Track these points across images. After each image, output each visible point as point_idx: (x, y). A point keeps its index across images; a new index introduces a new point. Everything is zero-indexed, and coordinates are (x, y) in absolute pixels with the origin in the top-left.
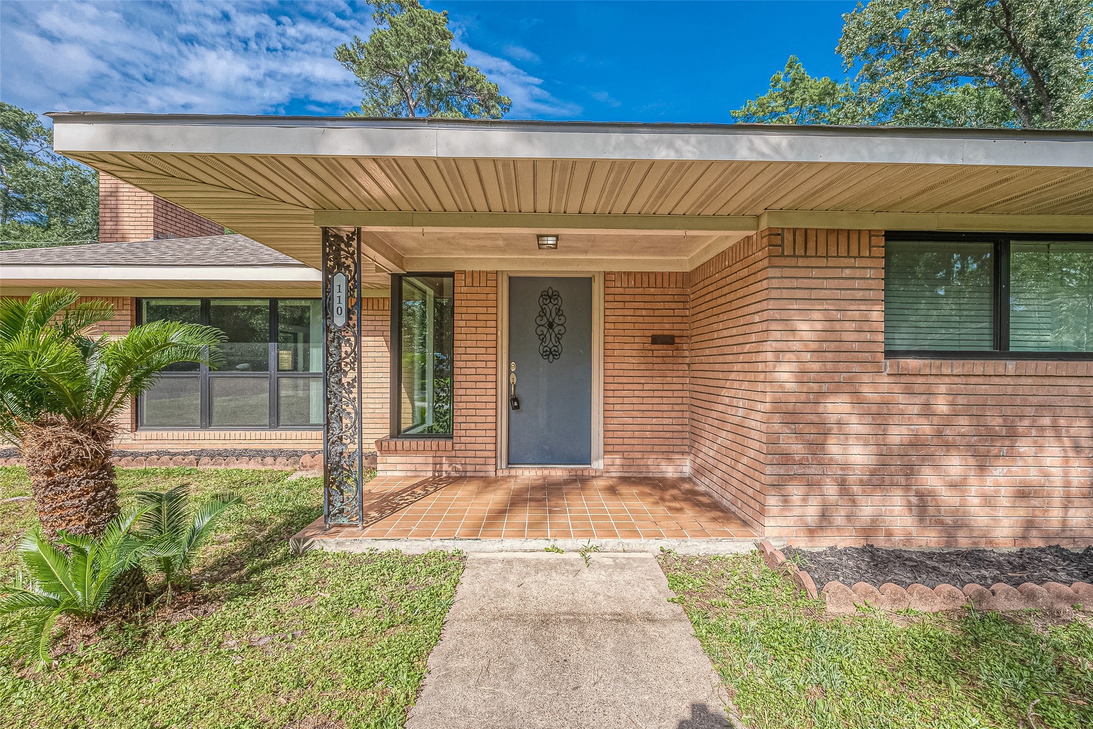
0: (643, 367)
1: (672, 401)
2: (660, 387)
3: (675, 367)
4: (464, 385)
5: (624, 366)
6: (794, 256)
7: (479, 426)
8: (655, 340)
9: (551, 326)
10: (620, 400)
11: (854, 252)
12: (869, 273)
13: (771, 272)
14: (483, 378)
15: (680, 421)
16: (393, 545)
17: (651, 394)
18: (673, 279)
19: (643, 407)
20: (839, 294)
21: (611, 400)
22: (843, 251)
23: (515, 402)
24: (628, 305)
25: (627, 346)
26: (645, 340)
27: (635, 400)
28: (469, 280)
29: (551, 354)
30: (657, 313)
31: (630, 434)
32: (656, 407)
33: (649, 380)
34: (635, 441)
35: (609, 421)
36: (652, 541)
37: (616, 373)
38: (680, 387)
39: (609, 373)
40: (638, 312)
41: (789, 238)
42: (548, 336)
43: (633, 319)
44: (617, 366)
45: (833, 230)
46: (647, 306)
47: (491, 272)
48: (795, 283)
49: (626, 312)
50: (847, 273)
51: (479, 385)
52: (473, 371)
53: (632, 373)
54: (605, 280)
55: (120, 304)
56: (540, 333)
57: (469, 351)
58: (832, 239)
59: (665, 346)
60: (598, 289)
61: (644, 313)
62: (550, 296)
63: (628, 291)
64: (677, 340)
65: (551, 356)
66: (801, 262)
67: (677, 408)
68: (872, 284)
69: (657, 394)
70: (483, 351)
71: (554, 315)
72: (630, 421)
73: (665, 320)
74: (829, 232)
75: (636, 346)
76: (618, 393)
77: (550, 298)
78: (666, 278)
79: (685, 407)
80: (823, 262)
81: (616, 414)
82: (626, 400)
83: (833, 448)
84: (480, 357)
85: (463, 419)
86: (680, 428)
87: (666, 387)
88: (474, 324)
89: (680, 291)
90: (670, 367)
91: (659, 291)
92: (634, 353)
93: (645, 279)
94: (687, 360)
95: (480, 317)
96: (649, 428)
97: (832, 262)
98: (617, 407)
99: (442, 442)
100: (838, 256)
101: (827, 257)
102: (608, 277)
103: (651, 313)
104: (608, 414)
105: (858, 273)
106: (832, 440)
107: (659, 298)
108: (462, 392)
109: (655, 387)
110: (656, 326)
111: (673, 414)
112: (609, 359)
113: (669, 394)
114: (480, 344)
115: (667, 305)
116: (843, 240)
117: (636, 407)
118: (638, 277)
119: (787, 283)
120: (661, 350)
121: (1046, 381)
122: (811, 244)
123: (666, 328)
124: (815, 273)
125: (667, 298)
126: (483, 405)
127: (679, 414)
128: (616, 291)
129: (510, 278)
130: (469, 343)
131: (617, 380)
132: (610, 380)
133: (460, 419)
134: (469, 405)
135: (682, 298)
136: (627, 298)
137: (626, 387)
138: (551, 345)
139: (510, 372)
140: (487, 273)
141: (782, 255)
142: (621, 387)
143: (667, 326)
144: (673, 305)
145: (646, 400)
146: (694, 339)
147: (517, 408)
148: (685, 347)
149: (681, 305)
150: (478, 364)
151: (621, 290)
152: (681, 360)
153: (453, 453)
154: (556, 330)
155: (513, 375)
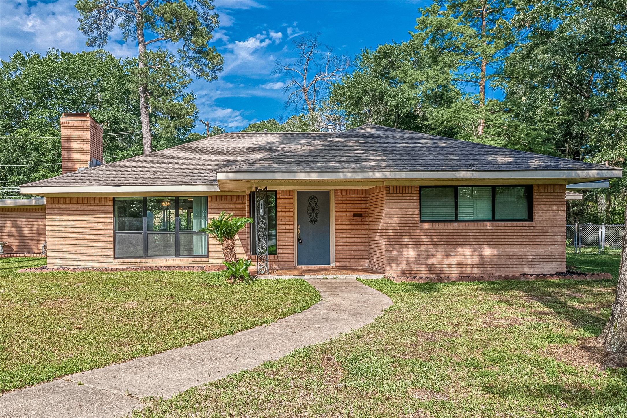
0: (350, 226)
1: (362, 239)
2: (357, 233)
3: (363, 226)
4: (282, 234)
5: (343, 226)
6: (393, 193)
7: (287, 249)
8: (355, 215)
9: (313, 210)
10: (341, 239)
11: (410, 192)
12: (415, 198)
13: (387, 198)
14: (288, 231)
15: (365, 247)
16: (280, 277)
17: (353, 236)
18: (361, 192)
19: (350, 241)
20: (406, 204)
21: (338, 239)
22: (407, 192)
23: (300, 241)
24: (344, 202)
25: (344, 218)
26: (351, 215)
27: (347, 239)
28: (282, 194)
29: (314, 221)
30: (355, 205)
31: (345, 252)
32: (355, 241)
33: (352, 231)
34: (348, 255)
35: (337, 247)
36: (353, 275)
37: (340, 228)
38: (364, 233)
39: (337, 228)
40: (348, 205)
41: (391, 188)
42: (312, 214)
43: (346, 207)
44: (340, 226)
45: (404, 186)
46: (352, 202)
47: (291, 190)
48: (393, 201)
49: (343, 205)
50: (408, 198)
51: (287, 234)
52: (285, 228)
53: (346, 228)
54: (335, 193)
55: (108, 200)
56: (309, 213)
57: (283, 221)
58: (404, 188)
59: (359, 218)
60: (332, 196)
61: (350, 205)
62: (313, 198)
63: (344, 197)
64: (363, 215)
65: (314, 222)
66: (395, 195)
67: (363, 241)
68: (416, 201)
69: (356, 236)
70: (288, 220)
71: (314, 205)
72: (345, 247)
73: (359, 207)
74: (403, 186)
75: (347, 218)
76: (340, 236)
77: (313, 199)
78: (359, 192)
79: (366, 241)
80: (401, 195)
81: (340, 244)
82: (344, 239)
83: (405, 251)
84: (287, 223)
85: (281, 247)
86: (365, 249)
87: (359, 233)
88: (285, 210)
89: (364, 196)
90: (361, 226)
91: (356, 196)
92: (347, 221)
93: (351, 192)
94: (367, 223)
95: (287, 208)
96: (353, 249)
97: (404, 195)
98: (340, 242)
99: (273, 256)
100: (406, 193)
101: (403, 194)
102: (336, 191)
103: (353, 205)
104: (337, 244)
105: (412, 198)
106: (404, 249)
107: (356, 199)
108: (280, 236)
109: (355, 233)
110: (355, 210)
111: (362, 244)
112: (337, 223)
113: (361, 236)
114: (287, 218)
115: (359, 202)
116: (407, 189)
117: (348, 241)
118: (348, 191)
119: (391, 201)
120: (357, 219)
121: (466, 228)
122: (398, 190)
123: (359, 211)
124: (399, 198)
125: (359, 199)
126: (288, 242)
127: (365, 244)
128: (340, 197)
129: (297, 191)
130: (283, 218)
131: (340, 231)
132: (337, 231)
133: (280, 247)
134: (283, 242)
135: (365, 199)
136: (343, 199)
137: (344, 234)
138: (313, 218)
139: (298, 229)
140: (290, 190)
141: (390, 193)
142: (342, 234)
143: (359, 210)
144: (362, 202)
145: (351, 239)
146: (370, 215)
147: (301, 243)
148: (366, 218)
149: (365, 202)
150: (287, 226)
151: (341, 196)
152: (365, 223)
153: (278, 260)
154: (315, 212)
155: (299, 230)
